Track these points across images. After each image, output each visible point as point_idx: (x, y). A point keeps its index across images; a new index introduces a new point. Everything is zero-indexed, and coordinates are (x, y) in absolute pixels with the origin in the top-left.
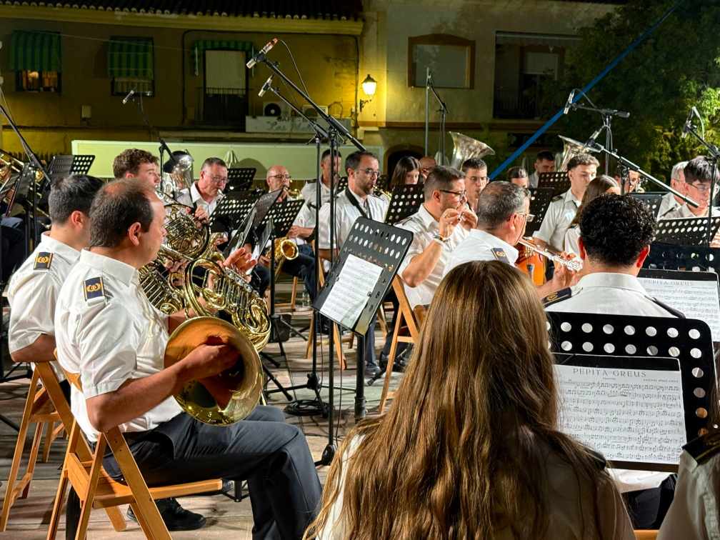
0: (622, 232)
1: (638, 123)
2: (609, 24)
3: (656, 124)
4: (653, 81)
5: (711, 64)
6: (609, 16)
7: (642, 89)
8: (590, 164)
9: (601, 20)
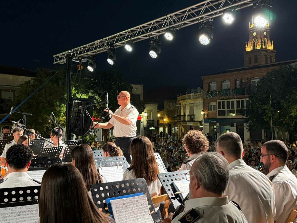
0: (21, 157)
1: (41, 115)
2: (30, 83)
3: (47, 115)
4: (45, 102)
5: (63, 97)
7: (41, 104)
8: (20, 131)
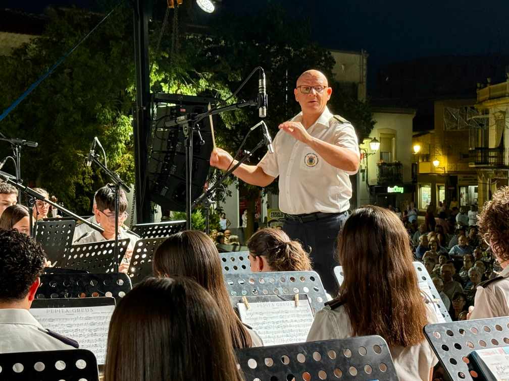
0: (12, 267)
1: (61, 148)
2: (26, 54)
3: (77, 148)
4: (72, 109)
5: (123, 93)
6: (25, 46)
7: (60, 117)
8: (11, 192)
9: (18, 50)
